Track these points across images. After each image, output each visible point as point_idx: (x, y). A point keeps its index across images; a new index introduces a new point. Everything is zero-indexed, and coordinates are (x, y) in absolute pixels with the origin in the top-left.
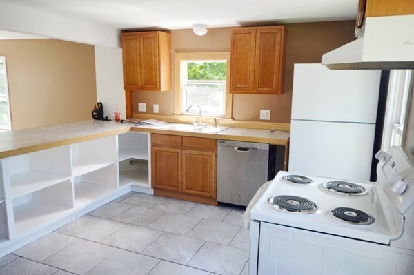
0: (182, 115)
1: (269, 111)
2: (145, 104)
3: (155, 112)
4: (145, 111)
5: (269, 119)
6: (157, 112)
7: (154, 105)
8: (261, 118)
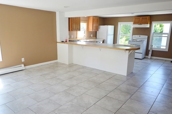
0: (78, 38)
2: (69, 36)
4: (69, 38)
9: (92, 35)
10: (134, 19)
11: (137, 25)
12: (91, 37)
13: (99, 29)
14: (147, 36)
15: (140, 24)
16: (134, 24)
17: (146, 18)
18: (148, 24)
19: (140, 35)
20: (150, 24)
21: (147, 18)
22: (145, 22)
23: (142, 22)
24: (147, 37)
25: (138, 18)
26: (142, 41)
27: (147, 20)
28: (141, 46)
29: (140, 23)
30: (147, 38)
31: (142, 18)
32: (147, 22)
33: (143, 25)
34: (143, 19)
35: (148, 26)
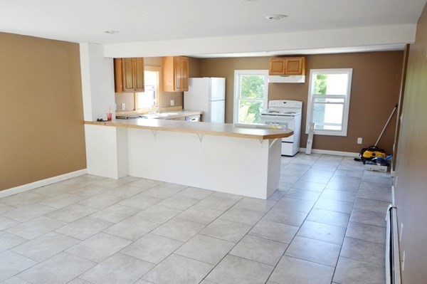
4: (116, 109)
5: (173, 105)
7: (123, 104)
9: (172, 102)
10: (271, 63)
11: (279, 77)
12: (170, 106)
13: (190, 85)
14: (301, 103)
15: (286, 75)
16: (270, 74)
17: (296, 61)
18: (301, 74)
19: (285, 101)
21: (299, 61)
22: (296, 71)
23: (288, 71)
24: (300, 104)
25: (279, 62)
26: (290, 115)
27: (300, 67)
29: (283, 73)
30: (301, 106)
31: (289, 62)
32: (300, 71)
33: (291, 76)
34: (290, 64)
35: (302, 79)
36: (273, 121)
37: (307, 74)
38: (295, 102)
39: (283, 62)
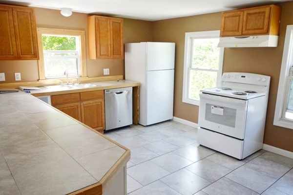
0: (46, 79)
1: (108, 69)
2: (4, 74)
3: (16, 80)
4: (5, 80)
5: (109, 74)
6: (20, 79)
7: (16, 74)
8: (105, 74)
10: (223, 20)
11: (233, 38)
14: (269, 78)
15: (243, 35)
16: (222, 35)
17: (259, 13)
18: (267, 32)
19: (244, 74)
20: (278, 35)
21: (264, 12)
22: (258, 29)
23: (246, 30)
24: (267, 80)
25: (233, 16)
26: (241, 97)
27: (266, 21)
28: (238, 112)
29: (240, 33)
30: (268, 84)
31: (249, 14)
32: (265, 28)
33: (251, 37)
34: (249, 17)
35: (271, 41)
36: (216, 104)
37: (281, 34)
38: (258, 77)
39: (239, 16)
